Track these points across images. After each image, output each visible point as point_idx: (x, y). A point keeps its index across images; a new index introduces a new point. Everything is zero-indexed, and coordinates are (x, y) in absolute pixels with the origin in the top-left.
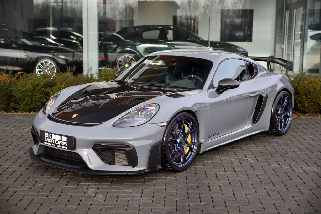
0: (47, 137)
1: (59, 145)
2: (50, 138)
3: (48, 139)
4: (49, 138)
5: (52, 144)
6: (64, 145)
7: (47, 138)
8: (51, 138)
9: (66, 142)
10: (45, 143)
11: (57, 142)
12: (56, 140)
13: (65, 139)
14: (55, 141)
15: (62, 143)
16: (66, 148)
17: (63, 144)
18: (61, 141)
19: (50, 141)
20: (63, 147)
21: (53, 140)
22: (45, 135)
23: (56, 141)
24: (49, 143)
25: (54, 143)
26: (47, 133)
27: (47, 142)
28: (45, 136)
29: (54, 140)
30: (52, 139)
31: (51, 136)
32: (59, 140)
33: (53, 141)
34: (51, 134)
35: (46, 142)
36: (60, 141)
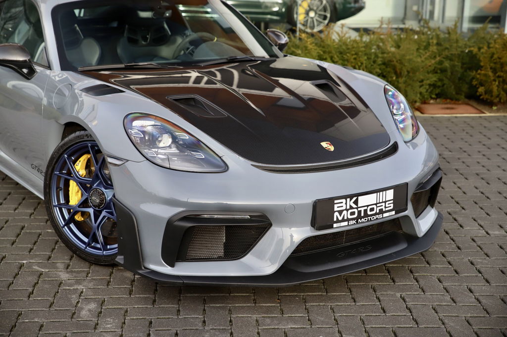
0: (344, 208)
1: (376, 214)
2: (351, 208)
3: (345, 212)
4: (347, 210)
5: (357, 222)
6: (387, 209)
7: (340, 212)
8: (354, 206)
9: (392, 202)
10: (335, 225)
11: (372, 210)
12: (368, 206)
13: (390, 194)
14: (366, 211)
15: (383, 207)
16: (393, 213)
17: (385, 207)
18: (382, 202)
19: (353, 213)
20: (385, 215)
21: (359, 209)
22: (336, 206)
23: (370, 207)
24: (348, 220)
25: (362, 215)
26: (344, 201)
27: (343, 220)
28: (336, 209)
29: (362, 209)
30: (357, 208)
31: (356, 202)
32: (376, 204)
33: (359, 212)
34: (355, 199)
35: (338, 221)
36: (378, 205)
